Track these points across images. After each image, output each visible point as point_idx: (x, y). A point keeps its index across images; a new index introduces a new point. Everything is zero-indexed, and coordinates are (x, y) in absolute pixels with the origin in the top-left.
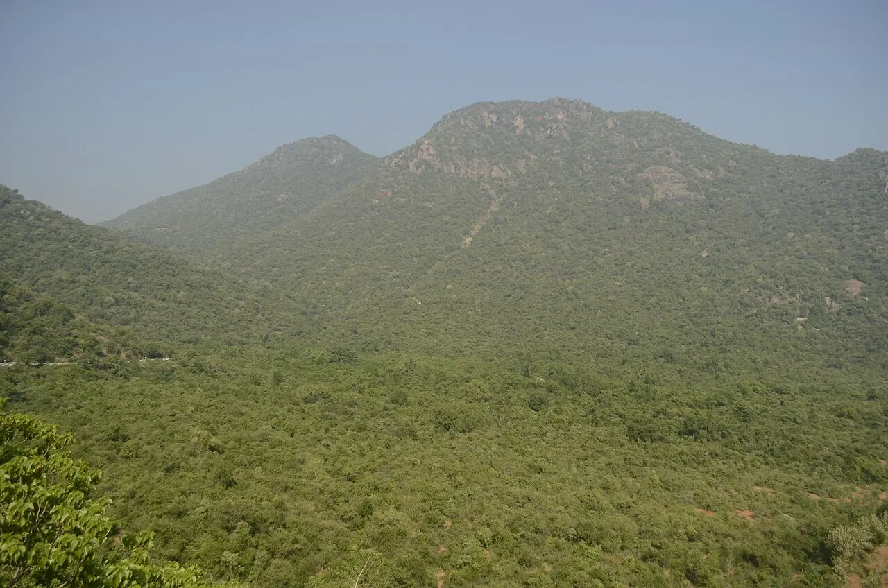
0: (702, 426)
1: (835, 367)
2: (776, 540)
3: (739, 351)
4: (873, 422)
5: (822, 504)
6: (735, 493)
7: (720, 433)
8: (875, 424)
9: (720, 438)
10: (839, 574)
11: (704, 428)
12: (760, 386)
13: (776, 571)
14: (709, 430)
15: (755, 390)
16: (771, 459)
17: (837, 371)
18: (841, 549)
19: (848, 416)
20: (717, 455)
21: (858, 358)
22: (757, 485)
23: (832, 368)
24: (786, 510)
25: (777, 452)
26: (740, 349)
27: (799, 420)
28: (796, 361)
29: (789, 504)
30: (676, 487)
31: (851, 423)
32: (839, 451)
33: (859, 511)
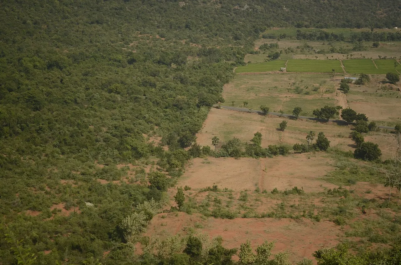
0: (4, 124)
1: (97, 22)
2: (89, 229)
3: (7, 9)
4: (136, 95)
5: (109, 188)
6: (49, 190)
7: (19, 125)
8: (136, 98)
9: (20, 131)
10: (130, 247)
11: (6, 126)
12: (39, 62)
13: (94, 254)
14: (11, 126)
15: (35, 66)
16: (65, 148)
17: (99, 27)
18: (130, 230)
19: (116, 92)
20: (23, 152)
21: (116, 9)
22: (62, 179)
23: (95, 25)
24: (87, 199)
25: (69, 140)
26: (8, 7)
27: (79, 100)
28: (63, 19)
29: (88, 193)
30: (5, 195)
31: (119, 97)
32: (114, 131)
33: (134, 190)
